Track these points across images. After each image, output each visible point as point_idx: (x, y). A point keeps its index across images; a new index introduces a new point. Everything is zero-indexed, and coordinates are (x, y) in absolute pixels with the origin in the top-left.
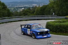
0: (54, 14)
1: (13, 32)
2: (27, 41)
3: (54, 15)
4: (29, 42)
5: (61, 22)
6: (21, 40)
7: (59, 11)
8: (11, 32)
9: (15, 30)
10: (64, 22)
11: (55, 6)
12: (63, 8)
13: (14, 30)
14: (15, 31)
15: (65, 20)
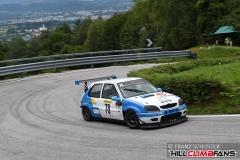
0: (151, 43)
1: (9, 115)
2: (62, 145)
3: (152, 46)
4: (68, 145)
5: (175, 70)
6: (43, 142)
7: (169, 32)
8: (4, 114)
9: (18, 107)
10: (184, 69)
11: (153, 15)
12: (181, 21)
13: (15, 106)
14: (17, 111)
15: (188, 63)
